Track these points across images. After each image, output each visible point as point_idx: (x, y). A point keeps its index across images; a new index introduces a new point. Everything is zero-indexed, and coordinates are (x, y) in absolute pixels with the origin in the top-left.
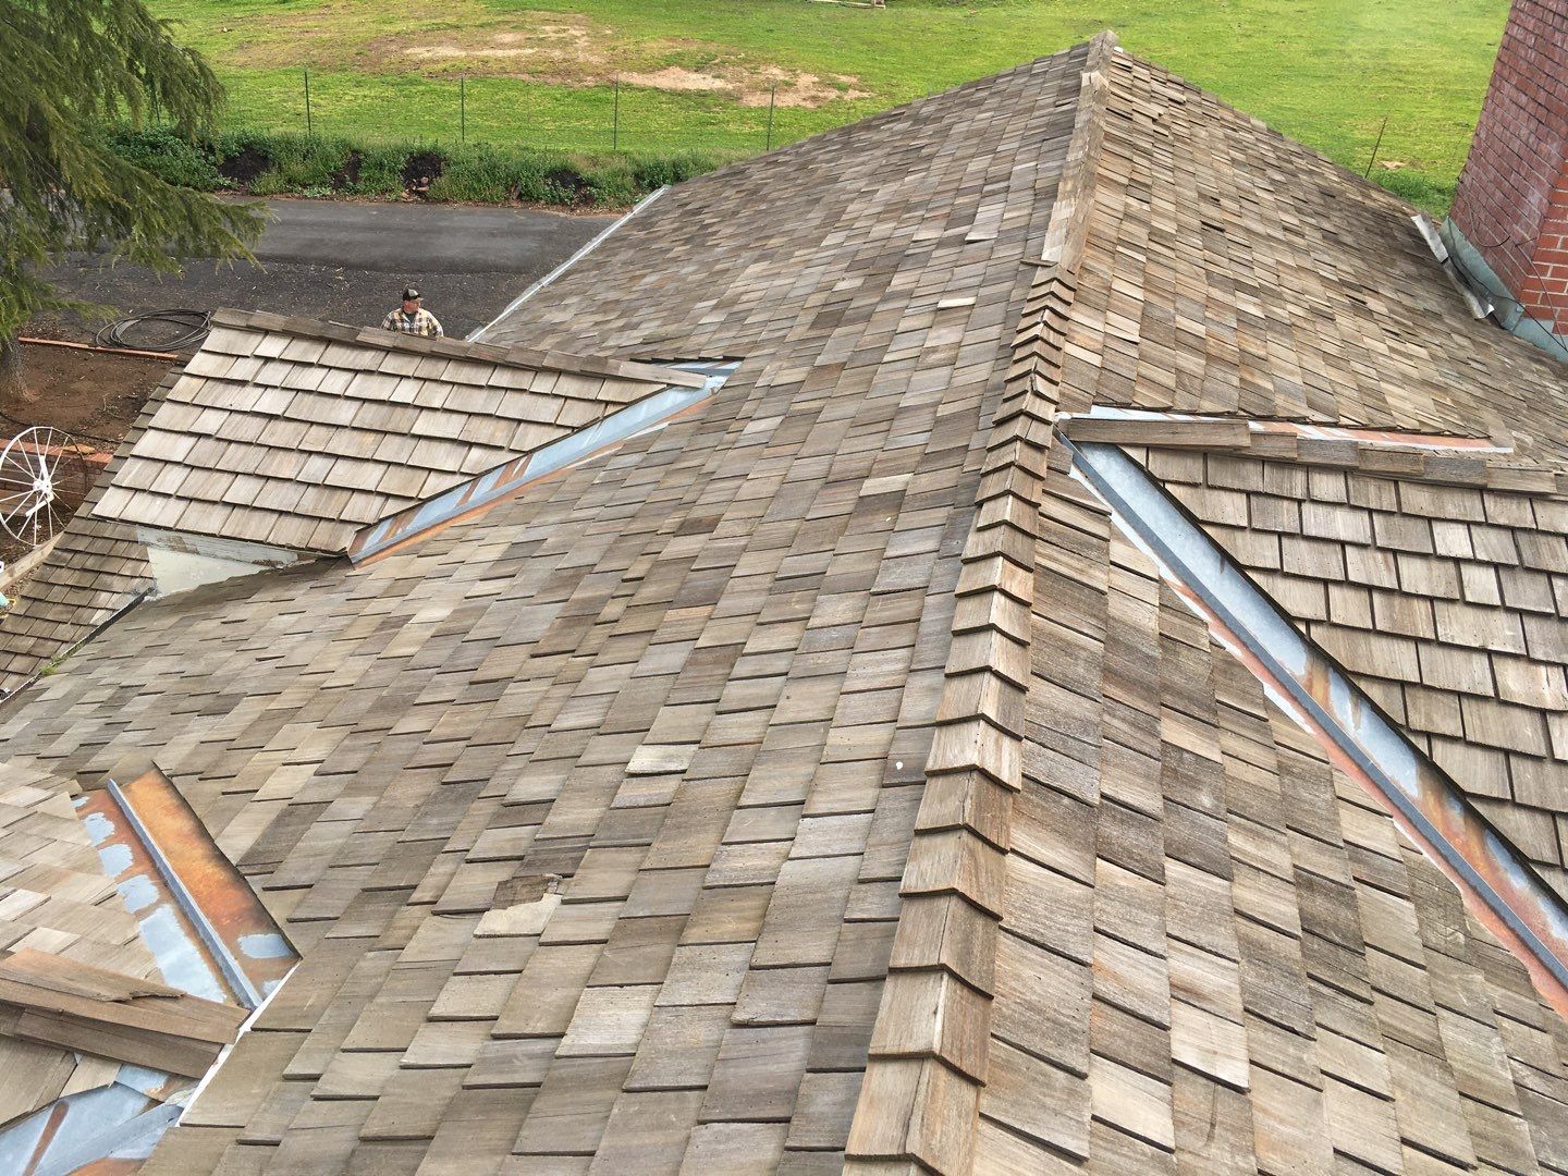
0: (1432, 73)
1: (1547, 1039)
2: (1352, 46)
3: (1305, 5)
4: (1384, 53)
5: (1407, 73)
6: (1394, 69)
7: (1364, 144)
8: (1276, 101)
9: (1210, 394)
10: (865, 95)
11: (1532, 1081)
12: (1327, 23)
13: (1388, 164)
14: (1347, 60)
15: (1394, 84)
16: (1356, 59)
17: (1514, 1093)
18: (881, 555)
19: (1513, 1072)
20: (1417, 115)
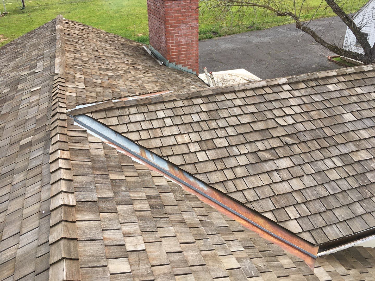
0: (141, 14)
1: (204, 209)
2: (123, 10)
3: (110, 2)
4: (130, 11)
5: (136, 14)
6: (133, 14)
7: (132, 31)
8: (111, 25)
9: (106, 96)
10: (6, 39)
11: (203, 218)
12: (116, 5)
13: (139, 35)
14: (123, 13)
15: (134, 17)
16: (125, 13)
17: (200, 223)
18: (29, 159)
19: (199, 218)
20: (141, 23)
